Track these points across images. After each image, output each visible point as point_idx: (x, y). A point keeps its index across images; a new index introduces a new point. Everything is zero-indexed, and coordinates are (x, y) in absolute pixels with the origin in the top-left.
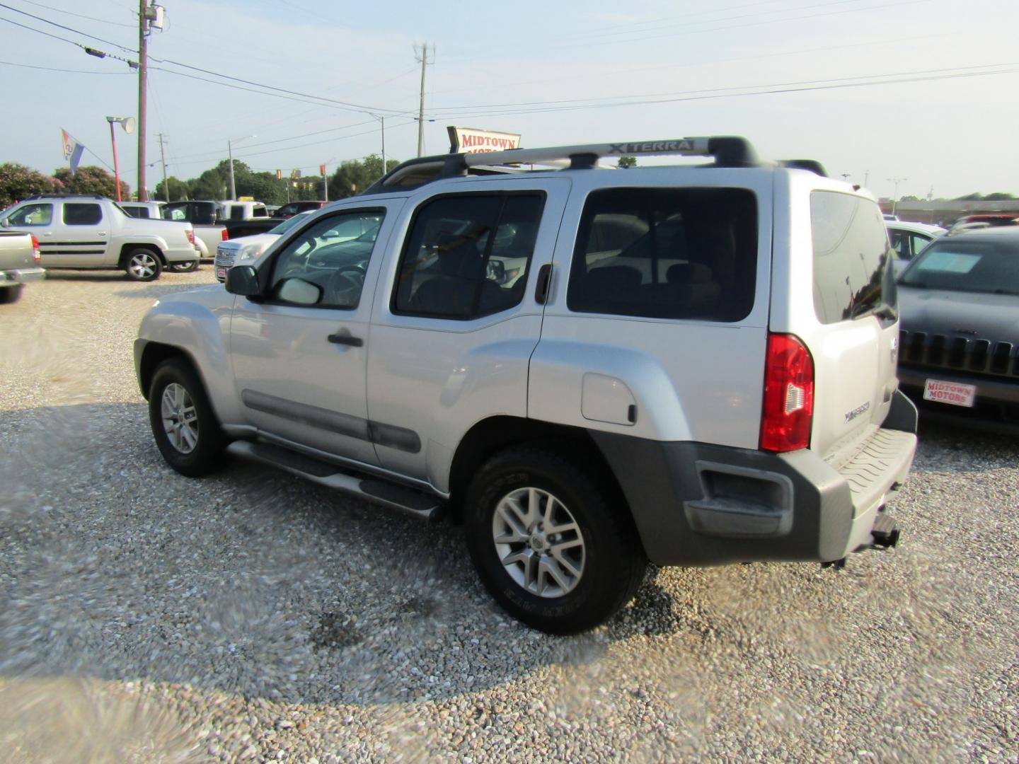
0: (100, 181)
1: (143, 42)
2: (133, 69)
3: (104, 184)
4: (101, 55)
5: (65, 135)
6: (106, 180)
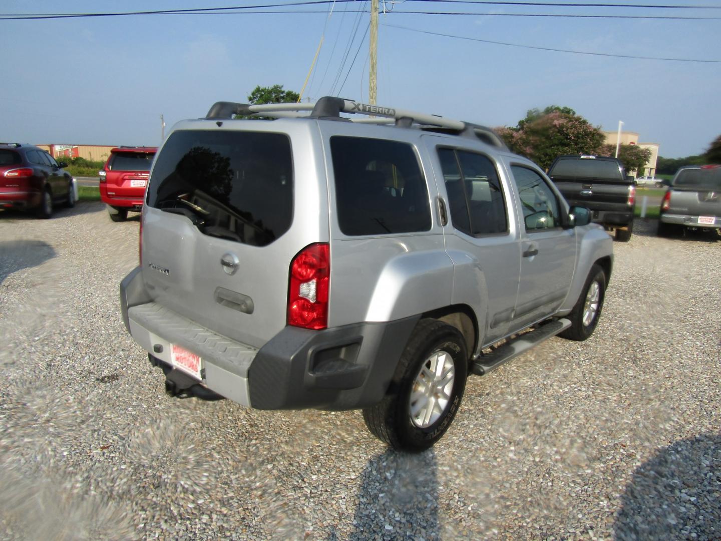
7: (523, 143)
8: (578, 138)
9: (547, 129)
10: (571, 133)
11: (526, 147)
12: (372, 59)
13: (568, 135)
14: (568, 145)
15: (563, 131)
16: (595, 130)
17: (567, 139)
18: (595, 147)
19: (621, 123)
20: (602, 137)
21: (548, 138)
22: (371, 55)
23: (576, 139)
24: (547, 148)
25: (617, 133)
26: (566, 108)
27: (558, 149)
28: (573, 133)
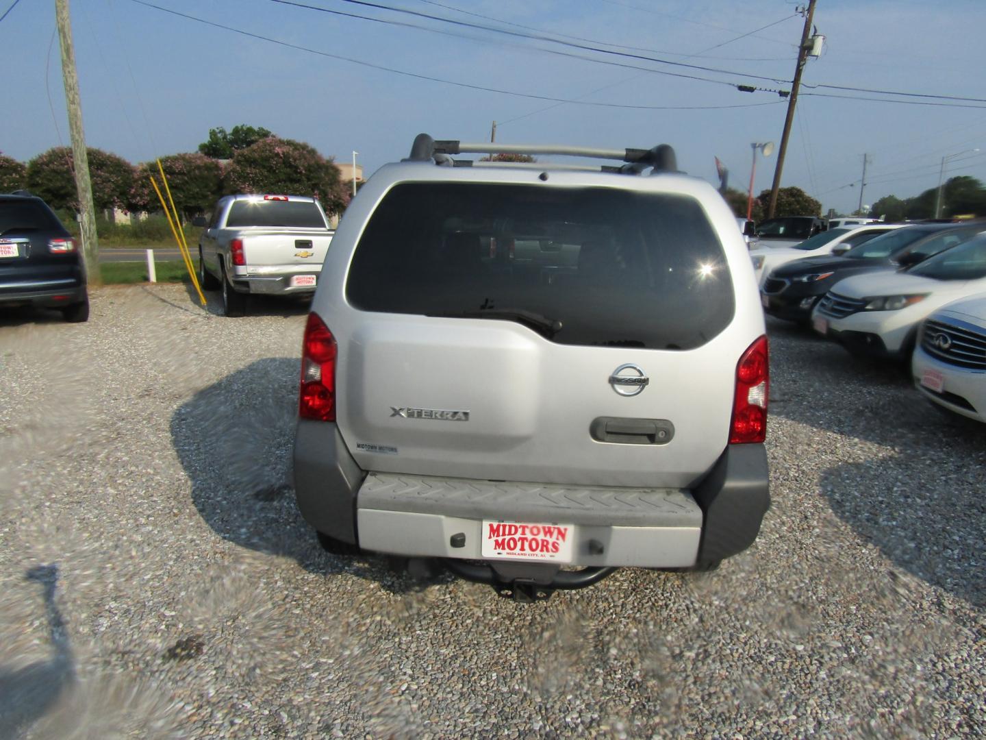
0: (796, 201)
1: (799, 72)
2: (783, 98)
3: (798, 202)
4: (751, 90)
5: (718, 162)
6: (801, 199)
7: (239, 178)
8: (310, 171)
9: (267, 159)
10: (302, 165)
11: (244, 183)
12: (65, 37)
13: (297, 167)
14: (298, 181)
15: (290, 163)
16: (328, 162)
17: (296, 172)
18: (331, 184)
19: (354, 153)
20: (337, 171)
21: (271, 170)
22: (62, 30)
23: (308, 173)
24: (272, 184)
25: (352, 165)
26: (263, 129)
27: (287, 186)
28: (303, 166)
